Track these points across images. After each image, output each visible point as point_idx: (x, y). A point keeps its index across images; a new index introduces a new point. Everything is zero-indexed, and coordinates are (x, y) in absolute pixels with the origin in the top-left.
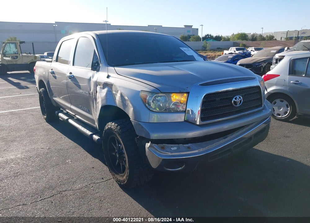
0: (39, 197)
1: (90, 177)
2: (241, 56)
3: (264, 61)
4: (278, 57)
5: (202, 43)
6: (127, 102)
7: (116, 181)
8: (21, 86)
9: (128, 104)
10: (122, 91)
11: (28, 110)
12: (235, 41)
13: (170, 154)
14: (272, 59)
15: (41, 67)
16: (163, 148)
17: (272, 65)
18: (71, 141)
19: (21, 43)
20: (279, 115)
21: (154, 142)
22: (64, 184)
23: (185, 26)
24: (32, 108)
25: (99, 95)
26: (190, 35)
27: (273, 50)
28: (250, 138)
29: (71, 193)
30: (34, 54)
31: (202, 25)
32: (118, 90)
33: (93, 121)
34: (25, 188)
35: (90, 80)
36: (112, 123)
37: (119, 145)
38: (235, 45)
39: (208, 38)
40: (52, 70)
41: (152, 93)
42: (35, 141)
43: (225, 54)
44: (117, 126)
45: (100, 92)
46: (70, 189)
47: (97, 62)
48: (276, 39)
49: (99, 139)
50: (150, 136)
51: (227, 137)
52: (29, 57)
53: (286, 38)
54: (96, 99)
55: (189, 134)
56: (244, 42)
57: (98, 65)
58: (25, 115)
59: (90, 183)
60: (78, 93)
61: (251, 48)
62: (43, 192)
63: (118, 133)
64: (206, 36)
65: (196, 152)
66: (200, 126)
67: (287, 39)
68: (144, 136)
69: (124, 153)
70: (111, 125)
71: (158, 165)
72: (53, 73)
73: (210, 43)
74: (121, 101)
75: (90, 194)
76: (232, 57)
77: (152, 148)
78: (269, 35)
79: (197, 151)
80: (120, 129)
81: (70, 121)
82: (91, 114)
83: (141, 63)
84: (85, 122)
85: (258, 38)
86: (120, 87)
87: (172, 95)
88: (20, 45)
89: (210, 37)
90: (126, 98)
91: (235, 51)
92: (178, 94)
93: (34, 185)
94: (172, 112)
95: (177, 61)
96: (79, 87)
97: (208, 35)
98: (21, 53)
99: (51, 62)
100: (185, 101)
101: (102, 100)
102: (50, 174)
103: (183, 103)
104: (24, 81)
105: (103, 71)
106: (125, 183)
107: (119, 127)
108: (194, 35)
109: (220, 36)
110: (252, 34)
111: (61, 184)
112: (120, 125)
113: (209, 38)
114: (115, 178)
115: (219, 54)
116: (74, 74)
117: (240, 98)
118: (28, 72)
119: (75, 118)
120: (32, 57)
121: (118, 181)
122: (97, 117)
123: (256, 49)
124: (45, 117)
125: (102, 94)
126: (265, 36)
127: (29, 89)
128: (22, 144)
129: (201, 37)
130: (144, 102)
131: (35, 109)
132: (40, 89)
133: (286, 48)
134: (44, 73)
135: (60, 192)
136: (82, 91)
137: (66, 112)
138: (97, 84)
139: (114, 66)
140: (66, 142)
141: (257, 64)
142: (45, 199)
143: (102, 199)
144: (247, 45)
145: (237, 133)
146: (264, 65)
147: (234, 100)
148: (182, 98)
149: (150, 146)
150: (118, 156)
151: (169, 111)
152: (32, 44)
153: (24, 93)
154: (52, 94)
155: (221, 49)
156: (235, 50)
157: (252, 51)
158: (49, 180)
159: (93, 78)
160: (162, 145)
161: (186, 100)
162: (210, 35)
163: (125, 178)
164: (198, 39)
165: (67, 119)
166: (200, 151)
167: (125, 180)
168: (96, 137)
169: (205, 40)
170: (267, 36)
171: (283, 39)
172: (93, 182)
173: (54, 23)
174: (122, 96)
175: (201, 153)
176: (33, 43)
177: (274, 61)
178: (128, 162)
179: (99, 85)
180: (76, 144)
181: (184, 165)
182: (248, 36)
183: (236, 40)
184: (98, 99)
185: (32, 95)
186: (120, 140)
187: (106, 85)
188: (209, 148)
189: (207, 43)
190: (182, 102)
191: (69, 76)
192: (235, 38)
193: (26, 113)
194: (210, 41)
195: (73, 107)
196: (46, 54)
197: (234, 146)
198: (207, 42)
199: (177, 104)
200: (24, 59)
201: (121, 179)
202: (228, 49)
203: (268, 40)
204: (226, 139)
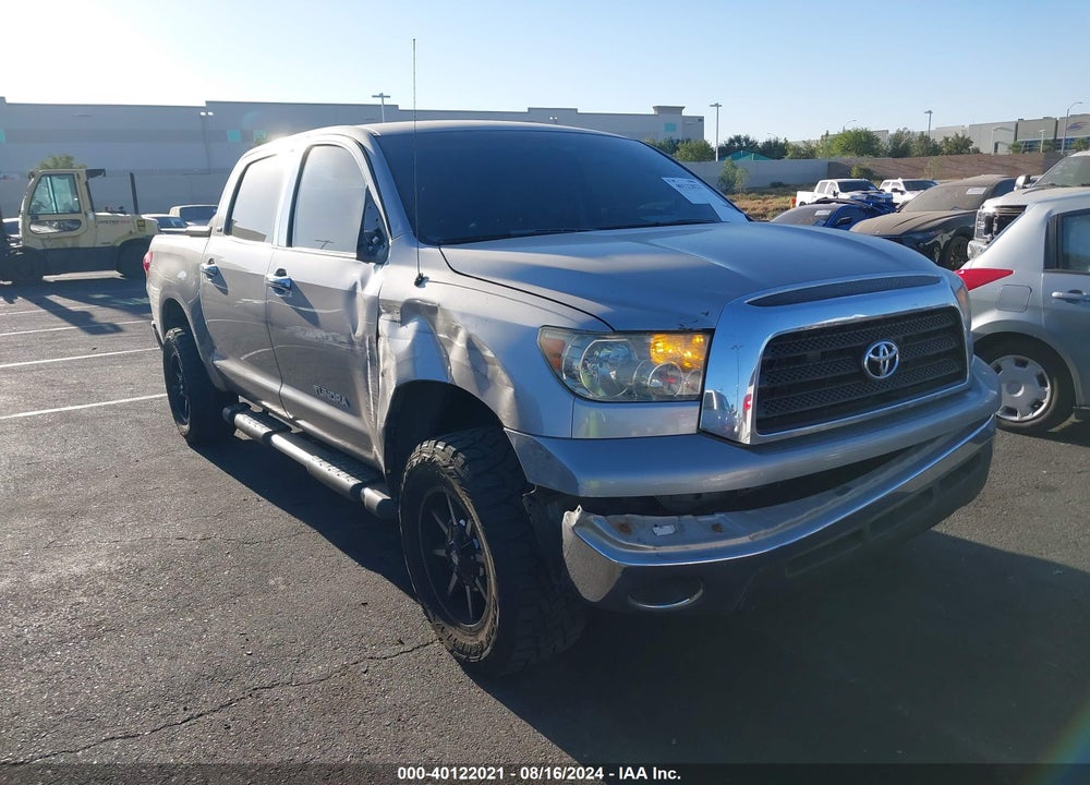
0: (181, 709)
1: (356, 637)
2: (860, 209)
3: (946, 226)
4: (994, 210)
5: (719, 167)
6: (490, 367)
7: (451, 652)
8: (95, 323)
9: (495, 374)
10: (472, 331)
11: (124, 408)
12: (833, 159)
13: (650, 549)
14: (971, 217)
15: (169, 255)
16: (625, 529)
17: (971, 238)
18: (280, 511)
19: (92, 173)
20: (1013, 412)
21: (595, 506)
22: (265, 664)
23: (658, 108)
24: (138, 399)
25: (388, 347)
26: (675, 138)
27: (975, 186)
28: (927, 493)
29: (292, 692)
30: (137, 212)
31: (717, 105)
32: (457, 327)
33: (363, 439)
34: (129, 678)
35: (352, 293)
36: (436, 444)
37: (462, 522)
38: (833, 171)
39: (737, 148)
40: (211, 261)
41: (581, 333)
42: (152, 512)
43: (802, 204)
44: (455, 454)
45: (391, 336)
46: (286, 680)
47: (379, 233)
48: (977, 151)
49: (384, 500)
50: (577, 485)
51: (849, 489)
52: (117, 222)
53: (1014, 146)
54: (375, 361)
55: (714, 479)
56: (867, 162)
57: (383, 240)
58: (113, 422)
59: (356, 658)
60: (309, 343)
61: (891, 181)
62: (192, 690)
63: (459, 478)
64: (731, 141)
65: (742, 542)
66: (755, 449)
67: (1016, 147)
68: (553, 485)
69: (480, 550)
70: (432, 450)
71: (608, 590)
72: (215, 274)
73: (746, 167)
74: (467, 363)
75: (361, 696)
76: (827, 213)
77: (589, 530)
78: (951, 136)
79: (745, 540)
80: (465, 464)
81: (279, 441)
82: (356, 413)
83: (532, 231)
84: (332, 442)
85: (915, 147)
86: (464, 315)
87: (652, 341)
88: (87, 183)
89: (744, 144)
90: (489, 354)
91: (835, 194)
92: (674, 337)
93: (161, 668)
94: (654, 399)
95: (657, 225)
96: (313, 319)
97: (738, 139)
98: (93, 210)
99: (208, 234)
100: (696, 362)
101: (399, 365)
102: (214, 628)
103: (691, 369)
104: (102, 305)
105: (400, 262)
106: (484, 655)
107: (461, 458)
108: (688, 140)
109: (782, 141)
110: (892, 131)
111: (253, 665)
112: (467, 448)
113: (741, 148)
114: (445, 639)
115: (778, 206)
116: (292, 275)
117: (890, 349)
118: (115, 274)
119: (295, 430)
120: (129, 222)
121: (457, 651)
122: (381, 423)
123: (910, 186)
124: (186, 427)
125: (397, 342)
126: (939, 140)
127: (121, 334)
128: (109, 522)
129: (714, 145)
130: (555, 365)
131: (146, 402)
132: (165, 332)
133: (1021, 180)
134: (182, 275)
135: (255, 692)
136: (324, 334)
137: (260, 410)
138: (377, 307)
139: (438, 244)
140: (265, 516)
141: (919, 237)
142: (201, 715)
143: (404, 715)
144: (878, 171)
145: (881, 473)
146: (943, 238)
147: (872, 356)
148: (687, 351)
149: (579, 523)
150: (455, 560)
151: (640, 397)
152: (129, 178)
153: (106, 347)
154: (211, 349)
155: (786, 188)
156: (838, 190)
157: (895, 190)
158: (212, 647)
159: (363, 287)
160: (621, 519)
161: (702, 359)
162: (747, 140)
163: (482, 637)
164: (705, 153)
165: (268, 436)
166: (756, 539)
167: (485, 645)
168: (373, 496)
169: (728, 155)
170: (947, 139)
171: (1003, 150)
172: (368, 654)
173: (204, 105)
174: (472, 347)
175: (761, 545)
176: (132, 175)
177: (981, 225)
178: (498, 580)
179: (388, 312)
180: (298, 521)
181: (701, 592)
182: (878, 140)
183: (836, 156)
184: (384, 359)
185: (136, 355)
186: (467, 502)
187: (410, 310)
188: (790, 528)
189: (735, 167)
190: (687, 364)
191: (275, 282)
192: (835, 149)
193: (117, 417)
194: (747, 162)
195: (287, 391)
196: (175, 212)
197: (873, 519)
198: (735, 162)
199: (669, 373)
200: (105, 229)
201: (469, 642)
202: (810, 187)
203: (950, 153)
204: (847, 497)
